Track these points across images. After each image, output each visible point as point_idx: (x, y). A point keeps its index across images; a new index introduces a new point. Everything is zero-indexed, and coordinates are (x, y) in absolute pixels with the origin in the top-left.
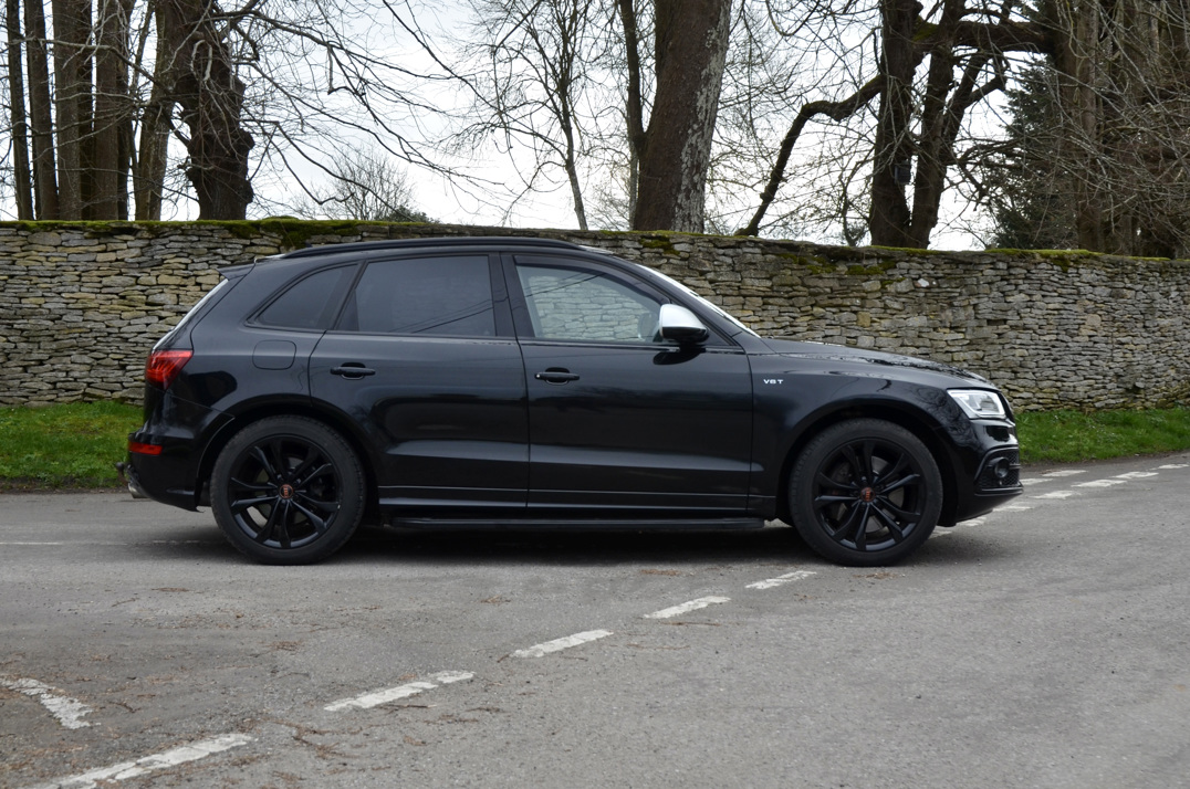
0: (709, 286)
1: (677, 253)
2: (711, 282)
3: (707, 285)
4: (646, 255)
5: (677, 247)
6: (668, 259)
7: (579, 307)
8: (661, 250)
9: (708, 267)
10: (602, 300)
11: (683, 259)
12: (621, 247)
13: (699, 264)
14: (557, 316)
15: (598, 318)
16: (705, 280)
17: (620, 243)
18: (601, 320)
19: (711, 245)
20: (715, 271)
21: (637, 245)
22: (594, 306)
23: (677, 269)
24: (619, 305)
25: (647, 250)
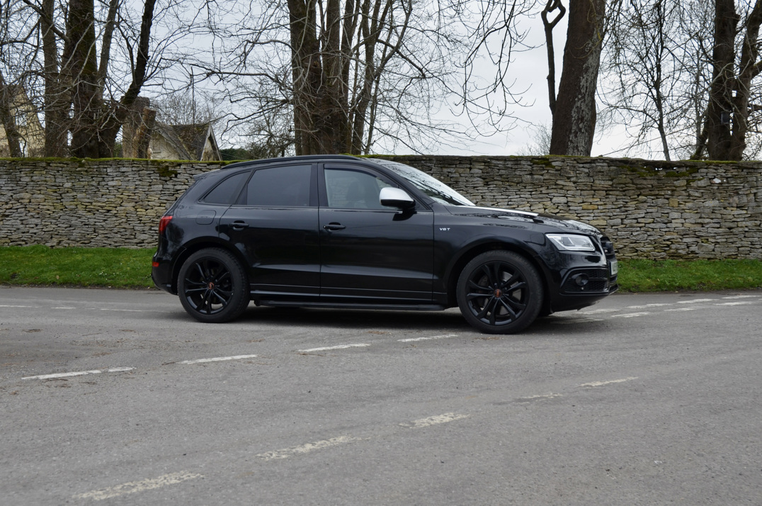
0: (573, 185)
1: (554, 167)
2: (574, 183)
3: (571, 184)
4: (535, 168)
5: (554, 164)
6: (548, 170)
7: (496, 197)
8: (544, 166)
9: (572, 174)
10: (508, 193)
11: (557, 170)
12: (520, 164)
13: (567, 172)
14: (483, 203)
15: (506, 203)
16: (570, 181)
17: (519, 162)
18: (508, 205)
19: (575, 162)
20: (577, 177)
21: (529, 163)
22: (503, 197)
23: (552, 176)
24: (518, 196)
25: (535, 165)
